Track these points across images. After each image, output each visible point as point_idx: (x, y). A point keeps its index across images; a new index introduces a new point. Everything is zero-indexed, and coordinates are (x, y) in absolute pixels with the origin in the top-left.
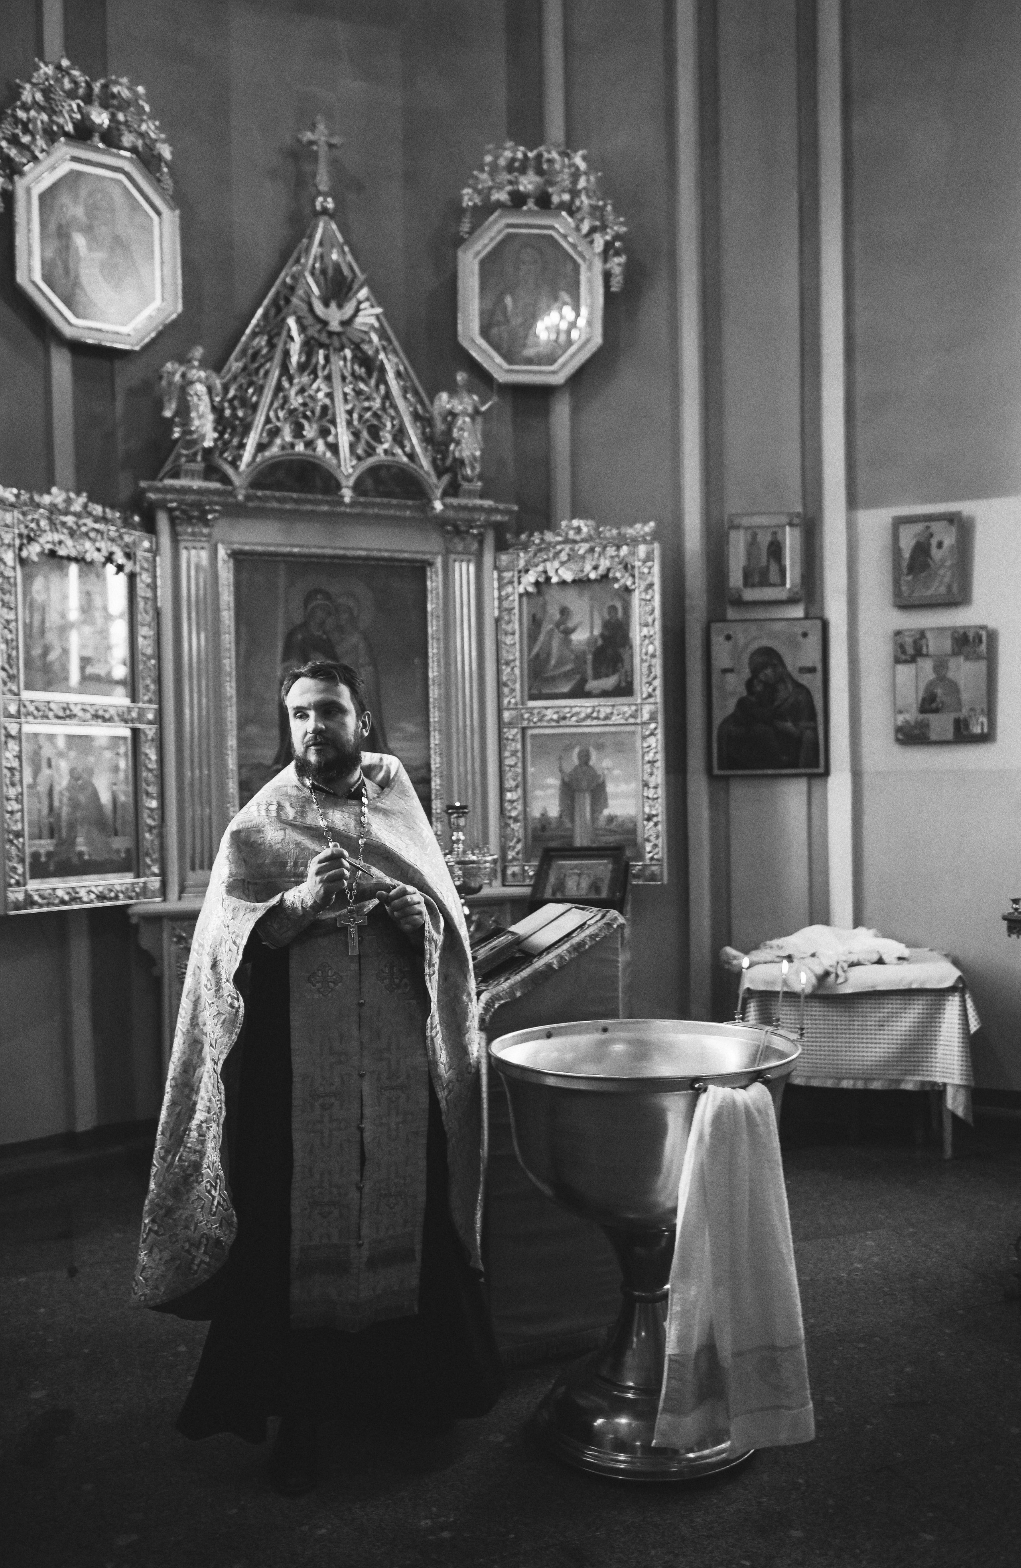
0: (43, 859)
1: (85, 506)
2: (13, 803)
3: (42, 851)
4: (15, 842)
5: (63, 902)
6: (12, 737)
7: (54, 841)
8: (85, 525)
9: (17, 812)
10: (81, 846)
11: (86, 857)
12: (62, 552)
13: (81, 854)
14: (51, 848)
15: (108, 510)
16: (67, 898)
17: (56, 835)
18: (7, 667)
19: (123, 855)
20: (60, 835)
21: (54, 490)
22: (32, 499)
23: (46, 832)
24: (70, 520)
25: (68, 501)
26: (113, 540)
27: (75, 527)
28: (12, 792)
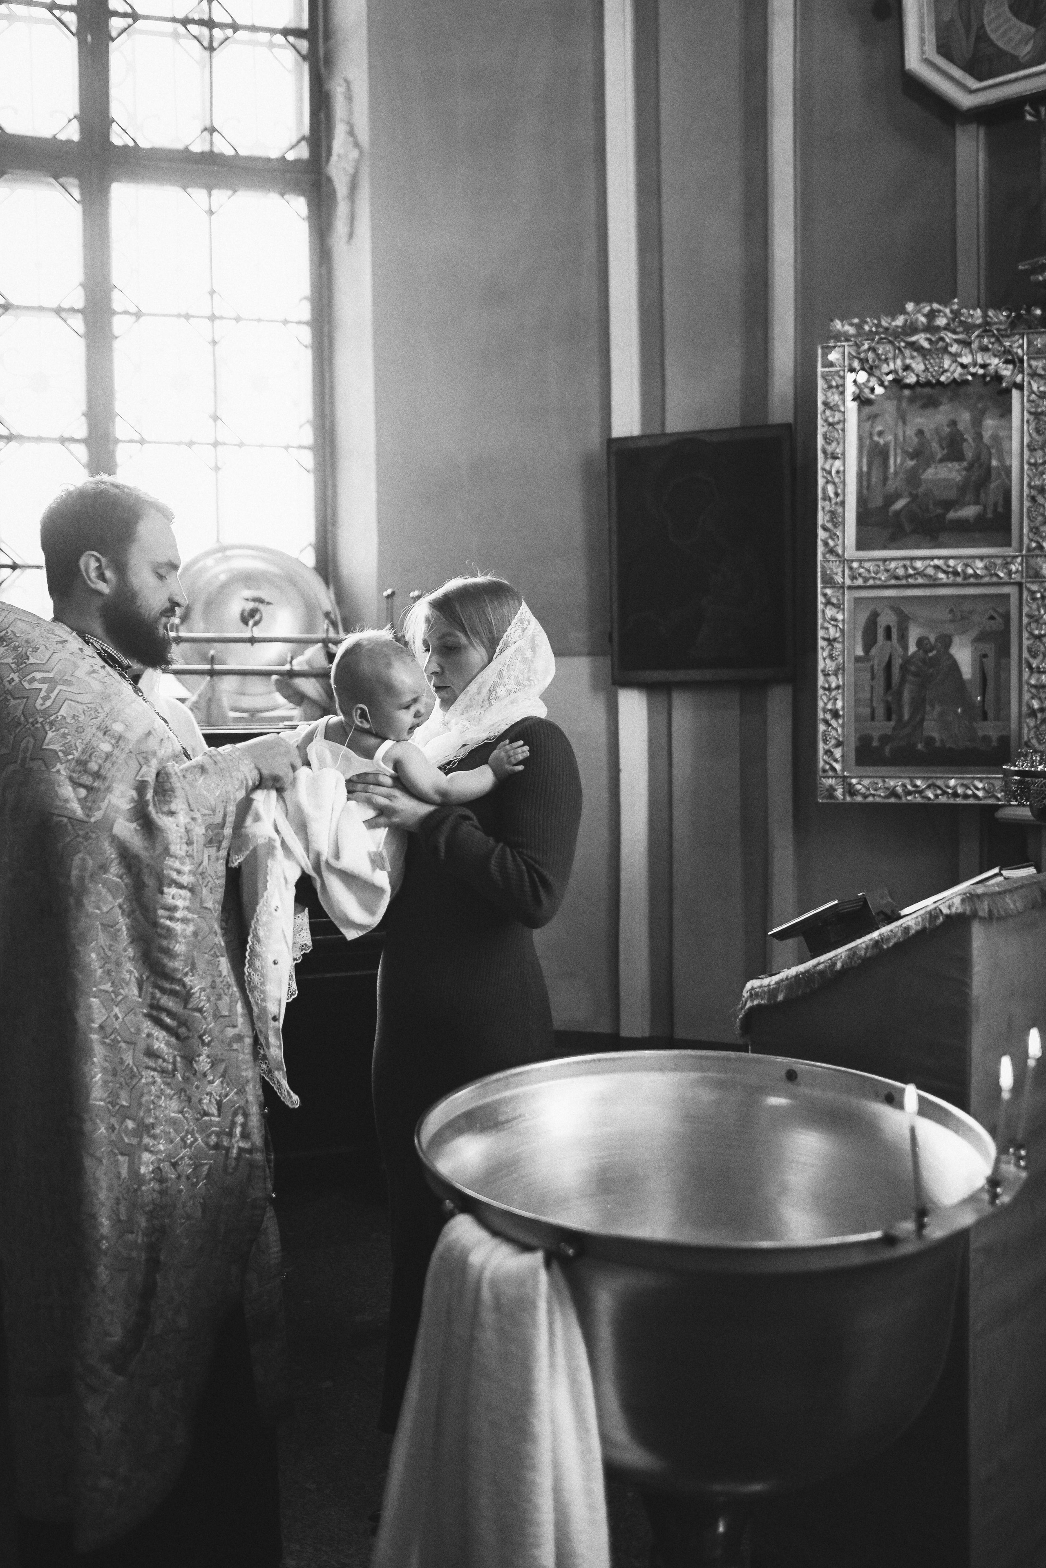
0: (875, 744)
1: (956, 314)
2: (832, 679)
3: (876, 735)
4: (834, 723)
5: (893, 793)
6: (833, 604)
7: (892, 723)
8: (942, 339)
9: (838, 688)
10: (932, 728)
11: (938, 744)
12: (911, 379)
13: (930, 741)
14: (889, 732)
15: (990, 313)
16: (899, 789)
17: (894, 716)
18: (829, 525)
19: (994, 744)
20: (901, 716)
21: (910, 306)
22: (878, 325)
23: (880, 711)
24: (921, 339)
25: (931, 315)
26: (984, 349)
27: (926, 345)
28: (831, 666)
